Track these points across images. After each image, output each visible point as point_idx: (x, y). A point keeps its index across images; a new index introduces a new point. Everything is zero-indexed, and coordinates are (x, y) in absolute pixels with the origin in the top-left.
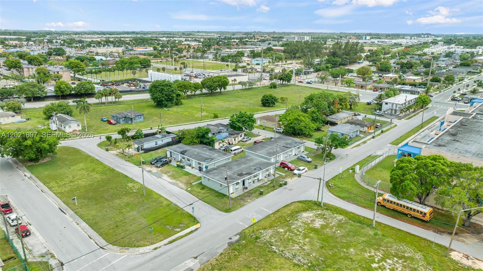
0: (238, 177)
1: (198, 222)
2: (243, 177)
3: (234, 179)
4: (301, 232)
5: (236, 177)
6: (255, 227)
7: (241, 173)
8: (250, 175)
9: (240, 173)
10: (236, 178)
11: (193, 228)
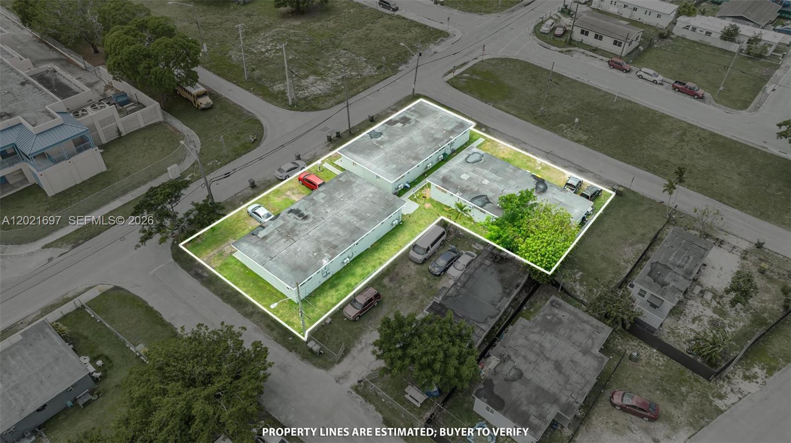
0: (408, 116)
1: (448, 82)
2: (401, 116)
3: (415, 111)
4: (333, 72)
5: (412, 115)
6: (382, 77)
7: (404, 123)
8: (391, 120)
9: (407, 125)
10: (412, 113)
11: (451, 76)
